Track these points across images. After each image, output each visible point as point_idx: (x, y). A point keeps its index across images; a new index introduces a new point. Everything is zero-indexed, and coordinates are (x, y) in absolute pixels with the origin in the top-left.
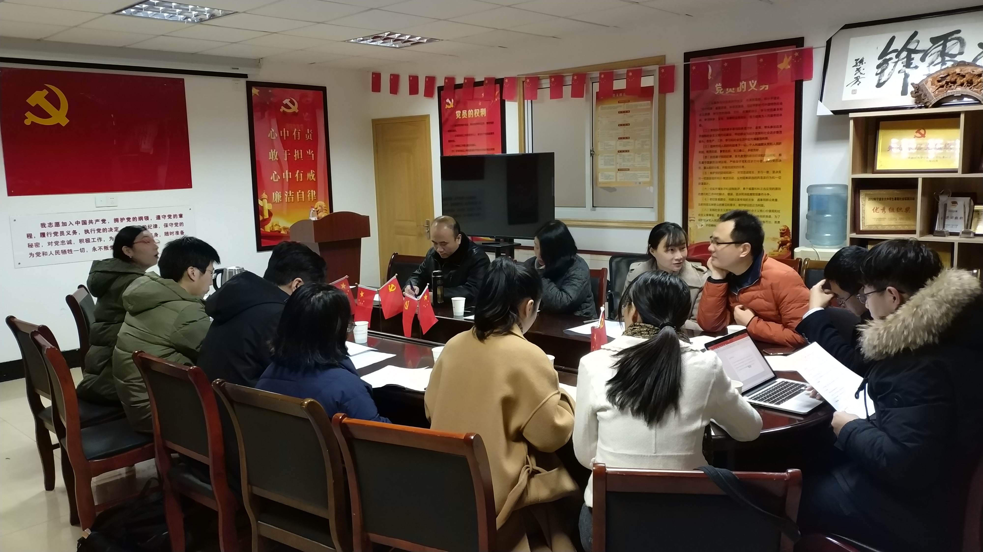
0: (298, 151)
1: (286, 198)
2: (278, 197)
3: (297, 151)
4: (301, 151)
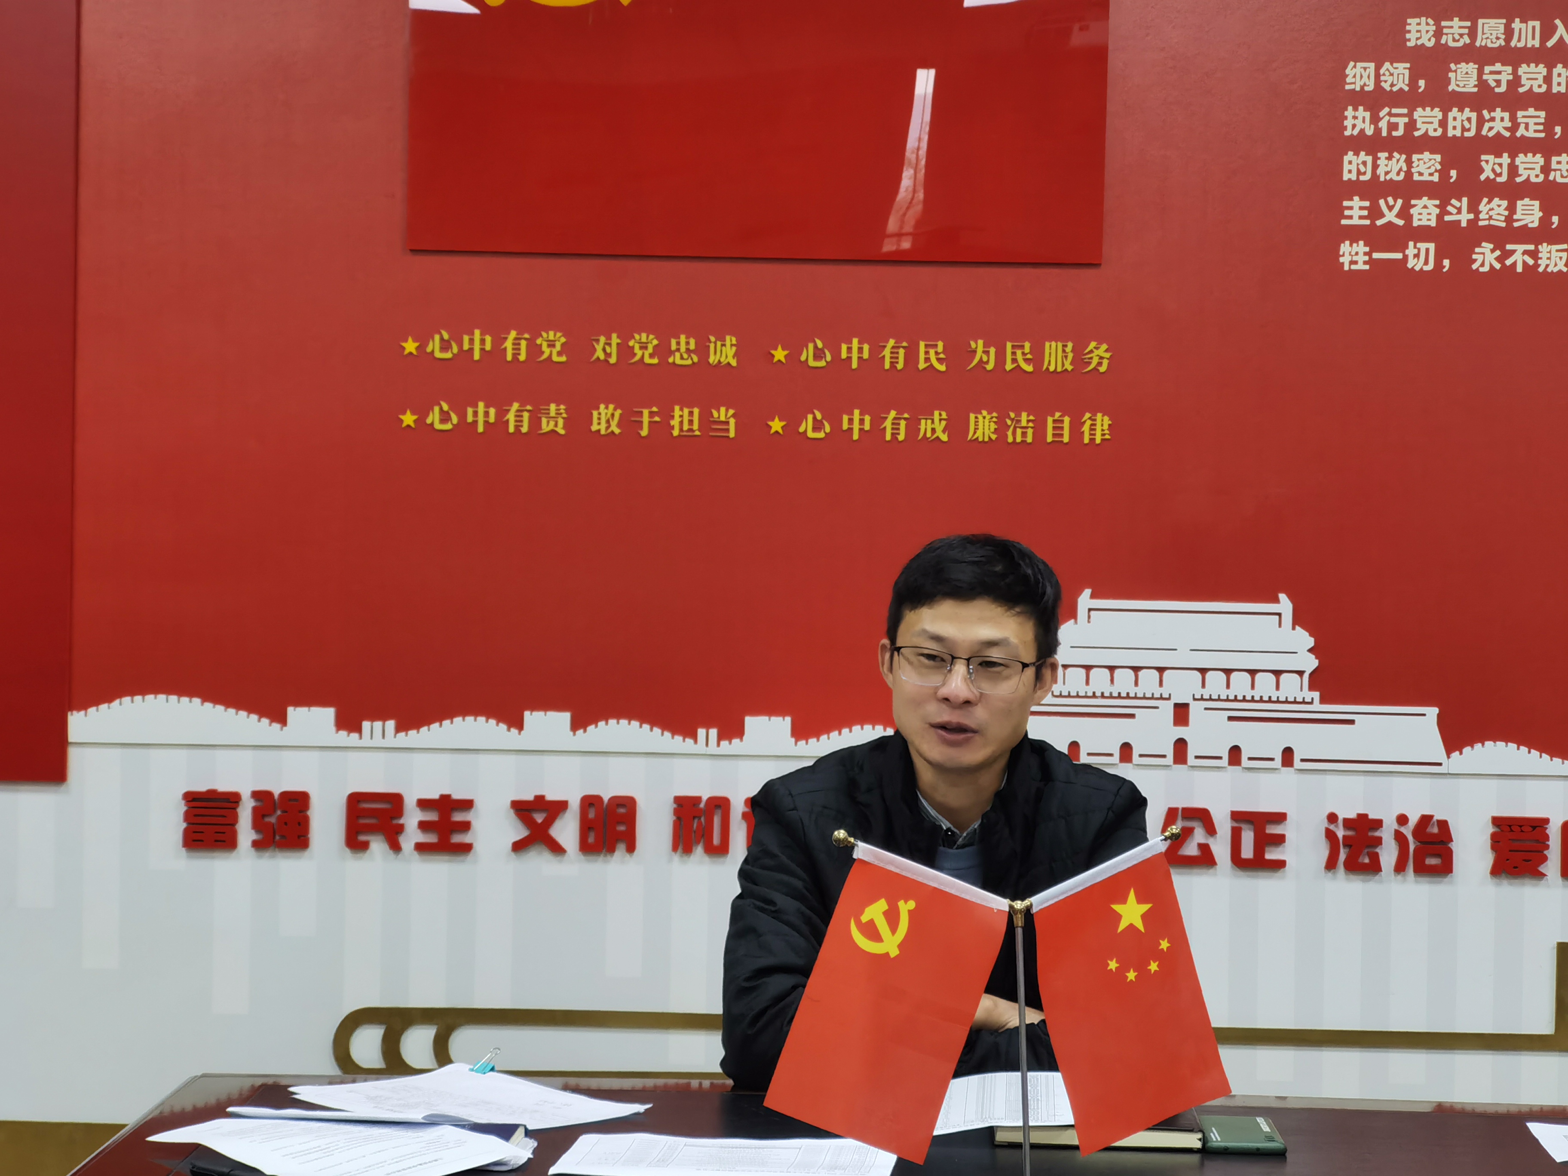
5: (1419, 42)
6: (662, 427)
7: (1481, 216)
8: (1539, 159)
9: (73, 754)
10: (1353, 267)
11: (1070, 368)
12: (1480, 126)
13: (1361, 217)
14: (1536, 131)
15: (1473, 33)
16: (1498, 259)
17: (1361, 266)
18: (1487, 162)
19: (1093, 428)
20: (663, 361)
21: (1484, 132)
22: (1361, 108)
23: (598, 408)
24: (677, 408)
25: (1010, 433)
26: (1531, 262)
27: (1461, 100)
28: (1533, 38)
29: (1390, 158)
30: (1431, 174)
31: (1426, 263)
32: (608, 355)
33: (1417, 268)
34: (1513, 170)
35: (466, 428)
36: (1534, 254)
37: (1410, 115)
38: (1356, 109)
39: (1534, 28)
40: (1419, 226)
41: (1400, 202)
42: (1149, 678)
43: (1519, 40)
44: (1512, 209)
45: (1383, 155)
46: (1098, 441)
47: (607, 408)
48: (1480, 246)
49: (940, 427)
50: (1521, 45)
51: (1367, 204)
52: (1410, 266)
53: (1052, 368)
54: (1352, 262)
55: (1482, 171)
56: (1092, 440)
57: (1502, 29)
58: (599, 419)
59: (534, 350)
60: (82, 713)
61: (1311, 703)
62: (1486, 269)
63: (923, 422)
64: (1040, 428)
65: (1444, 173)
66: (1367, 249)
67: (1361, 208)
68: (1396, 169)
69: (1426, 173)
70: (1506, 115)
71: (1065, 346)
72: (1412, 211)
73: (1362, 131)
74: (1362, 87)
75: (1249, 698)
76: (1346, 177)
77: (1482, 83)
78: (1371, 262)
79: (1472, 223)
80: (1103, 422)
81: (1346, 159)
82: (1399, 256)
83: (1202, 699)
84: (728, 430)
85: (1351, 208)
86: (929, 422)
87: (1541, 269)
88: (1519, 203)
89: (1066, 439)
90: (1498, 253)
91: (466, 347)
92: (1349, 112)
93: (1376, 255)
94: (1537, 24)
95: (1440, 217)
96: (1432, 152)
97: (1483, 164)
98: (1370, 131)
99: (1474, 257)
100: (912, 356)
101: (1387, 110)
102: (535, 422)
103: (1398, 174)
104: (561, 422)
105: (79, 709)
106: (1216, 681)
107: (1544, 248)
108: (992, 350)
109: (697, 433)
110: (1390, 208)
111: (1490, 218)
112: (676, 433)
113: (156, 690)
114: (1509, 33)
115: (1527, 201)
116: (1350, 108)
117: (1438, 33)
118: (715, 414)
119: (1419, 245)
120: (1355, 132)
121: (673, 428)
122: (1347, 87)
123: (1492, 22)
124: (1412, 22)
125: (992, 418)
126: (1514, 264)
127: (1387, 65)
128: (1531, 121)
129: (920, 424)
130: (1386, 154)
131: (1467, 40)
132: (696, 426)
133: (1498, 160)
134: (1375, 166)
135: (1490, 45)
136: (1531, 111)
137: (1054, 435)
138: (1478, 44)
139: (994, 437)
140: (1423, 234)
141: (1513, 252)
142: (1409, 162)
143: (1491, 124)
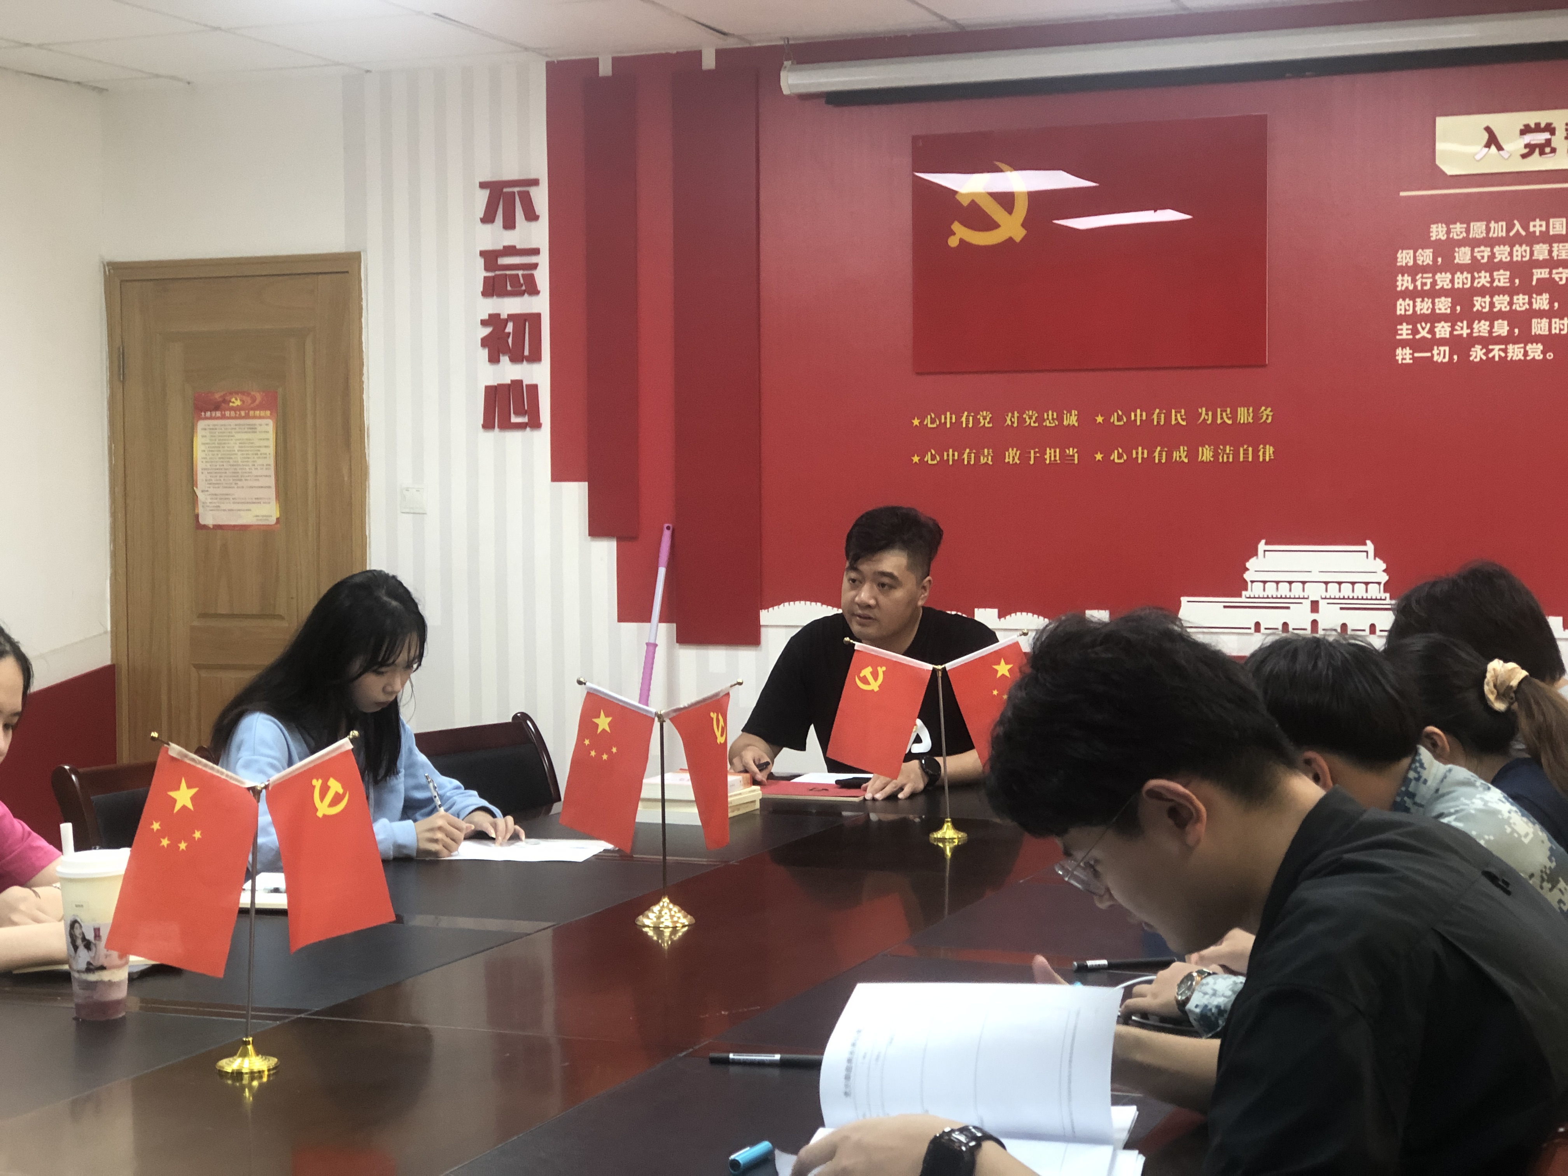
5: (1438, 238)
6: (1040, 459)
7: (1475, 331)
8: (1507, 298)
9: (763, 630)
10: (1404, 362)
11: (1251, 421)
12: (1472, 282)
13: (1407, 334)
14: (1504, 283)
15: (1468, 231)
16: (1486, 354)
17: (1408, 361)
18: (1477, 301)
19: (1264, 453)
20: (1040, 424)
21: (1475, 284)
22: (1406, 275)
23: (1008, 450)
24: (1048, 449)
25: (1220, 458)
26: (1503, 355)
27: (1462, 268)
28: (1502, 231)
29: (1423, 301)
30: (1446, 309)
31: (1444, 357)
32: (1013, 423)
33: (1439, 361)
34: (1492, 305)
35: (943, 462)
36: (1505, 351)
37: (1433, 277)
38: (1403, 276)
39: (1502, 226)
40: (1440, 338)
41: (1429, 325)
42: (1297, 587)
43: (1494, 233)
44: (1492, 326)
45: (1419, 300)
46: (1267, 459)
47: (1013, 450)
48: (1474, 347)
49: (1183, 455)
50: (1495, 235)
51: (1410, 327)
52: (1435, 359)
53: (1242, 422)
54: (1403, 359)
55: (1474, 306)
56: (1264, 460)
57: (1484, 227)
58: (1009, 456)
59: (976, 421)
60: (766, 610)
61: (1385, 599)
62: (1478, 359)
63: (1175, 453)
64: (1236, 454)
65: (1453, 308)
66: (1411, 352)
67: (1407, 329)
68: (1426, 307)
69: (1443, 309)
70: (1488, 275)
71: (1248, 410)
72: (1436, 330)
73: (1407, 288)
74: (1406, 264)
75: (1351, 597)
76: (1398, 313)
77: (1473, 258)
78: (1413, 358)
79: (1470, 335)
80: (1270, 450)
81: (1398, 303)
82: (1429, 354)
83: (1326, 598)
84: (1074, 460)
85: (1402, 330)
86: (1178, 452)
87: (1509, 359)
88: (1496, 323)
89: (1250, 459)
90: (1484, 351)
91: (943, 421)
92: (1400, 278)
93: (1416, 355)
94: (1504, 224)
95: (1451, 333)
96: (1446, 297)
97: (1475, 302)
98: (1411, 287)
99: (1471, 353)
100: (1168, 417)
101: (1420, 275)
102: (977, 459)
103: (1427, 310)
104: (990, 458)
105: (765, 609)
106: (1333, 588)
107: (1510, 347)
108: (1210, 413)
109: (1059, 462)
110: (1423, 329)
111: (1480, 331)
112: (1048, 462)
113: (800, 599)
114: (1488, 229)
115: (1500, 321)
116: (1400, 275)
117: (1448, 232)
118: (1067, 451)
119: (1440, 348)
120: (1403, 288)
121: (1046, 459)
122: (1399, 264)
123: (1479, 224)
124: (1434, 228)
125: (1211, 449)
126: (1494, 357)
127: (1420, 251)
128: (1502, 277)
129: (1173, 453)
130: (1420, 299)
131: (1464, 234)
132: (1058, 458)
133: (1483, 300)
134: (1414, 306)
135: (1477, 237)
136: (1502, 272)
137: (1244, 458)
138: (1471, 236)
139: (1212, 459)
140: (1442, 342)
141: (1493, 350)
142: (1433, 303)
143: (1479, 280)
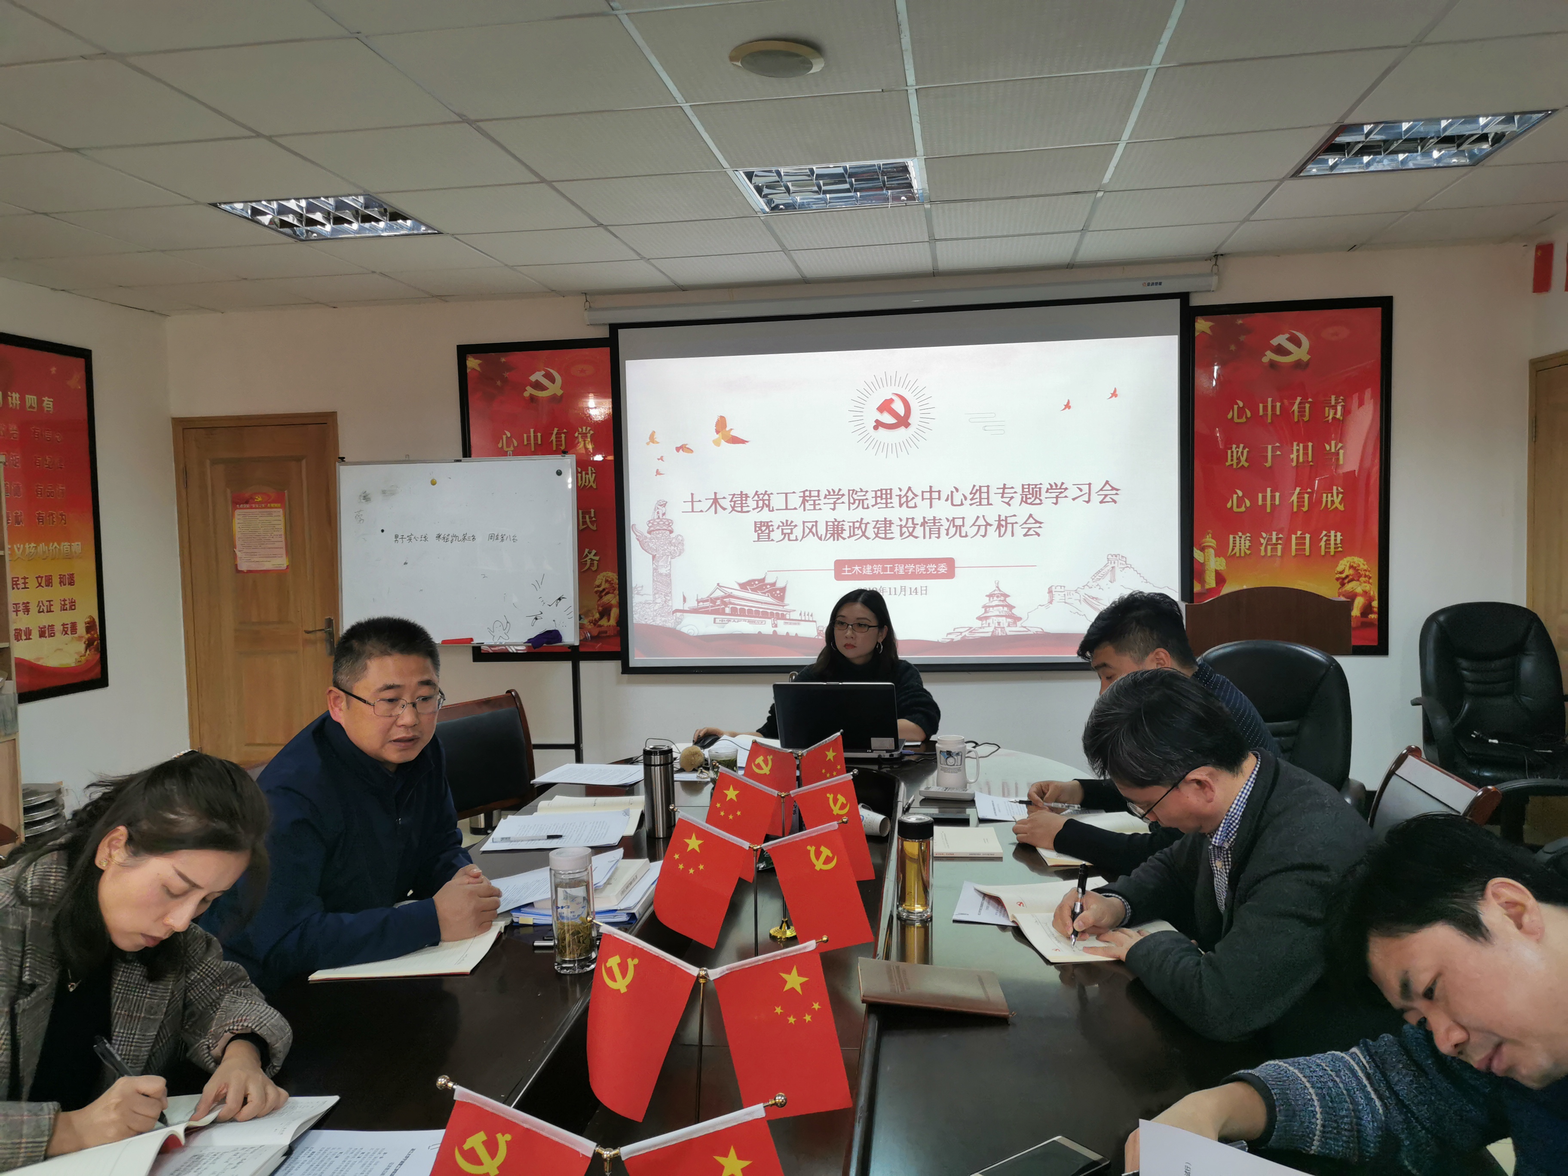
0: (1301, 445)
1: (1263, 548)
2: (1243, 545)
3: (1298, 445)
4: (1310, 444)
